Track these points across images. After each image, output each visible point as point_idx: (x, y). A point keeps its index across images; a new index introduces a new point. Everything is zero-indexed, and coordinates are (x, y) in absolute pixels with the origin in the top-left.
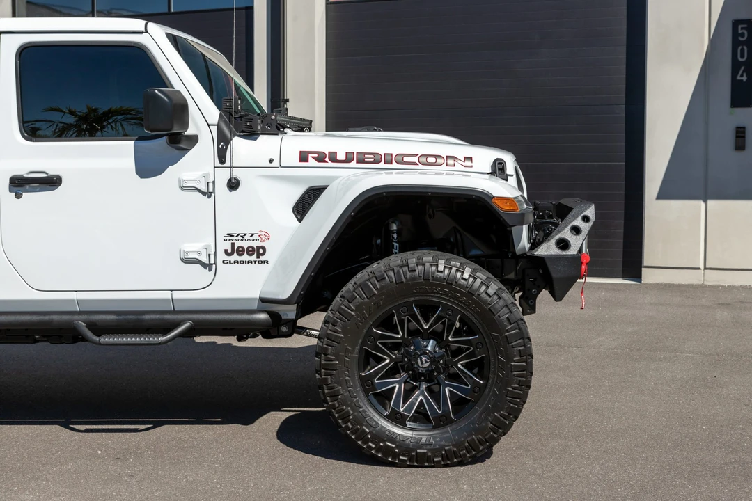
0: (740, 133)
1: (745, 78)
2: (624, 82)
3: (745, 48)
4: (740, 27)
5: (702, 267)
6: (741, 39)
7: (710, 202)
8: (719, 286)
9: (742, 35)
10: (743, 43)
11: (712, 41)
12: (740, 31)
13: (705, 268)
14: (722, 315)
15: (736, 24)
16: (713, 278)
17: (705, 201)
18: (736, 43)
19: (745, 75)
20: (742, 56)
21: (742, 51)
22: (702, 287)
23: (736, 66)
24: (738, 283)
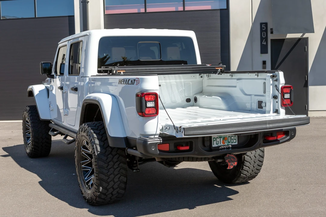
0: (264, 63)
6: (263, 29)
10: (264, 31)
12: (263, 27)
15: (261, 24)
18: (261, 31)
19: (265, 42)
20: (264, 36)
21: (264, 33)
23: (262, 39)
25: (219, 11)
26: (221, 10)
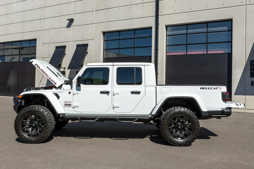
0: (252, 82)
1: (253, 72)
2: (227, 72)
3: (253, 66)
4: (252, 62)
5: (244, 109)
7: (246, 96)
8: (248, 113)
9: (253, 63)
10: (253, 65)
11: (246, 64)
12: (252, 63)
13: (245, 109)
14: (251, 118)
15: (251, 61)
16: (247, 111)
17: (245, 96)
18: (251, 65)
20: (253, 67)
22: (245, 113)
23: (251, 69)
24: (252, 112)
25: (227, 54)
26: (228, 53)
